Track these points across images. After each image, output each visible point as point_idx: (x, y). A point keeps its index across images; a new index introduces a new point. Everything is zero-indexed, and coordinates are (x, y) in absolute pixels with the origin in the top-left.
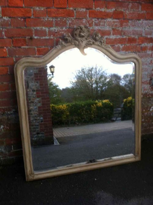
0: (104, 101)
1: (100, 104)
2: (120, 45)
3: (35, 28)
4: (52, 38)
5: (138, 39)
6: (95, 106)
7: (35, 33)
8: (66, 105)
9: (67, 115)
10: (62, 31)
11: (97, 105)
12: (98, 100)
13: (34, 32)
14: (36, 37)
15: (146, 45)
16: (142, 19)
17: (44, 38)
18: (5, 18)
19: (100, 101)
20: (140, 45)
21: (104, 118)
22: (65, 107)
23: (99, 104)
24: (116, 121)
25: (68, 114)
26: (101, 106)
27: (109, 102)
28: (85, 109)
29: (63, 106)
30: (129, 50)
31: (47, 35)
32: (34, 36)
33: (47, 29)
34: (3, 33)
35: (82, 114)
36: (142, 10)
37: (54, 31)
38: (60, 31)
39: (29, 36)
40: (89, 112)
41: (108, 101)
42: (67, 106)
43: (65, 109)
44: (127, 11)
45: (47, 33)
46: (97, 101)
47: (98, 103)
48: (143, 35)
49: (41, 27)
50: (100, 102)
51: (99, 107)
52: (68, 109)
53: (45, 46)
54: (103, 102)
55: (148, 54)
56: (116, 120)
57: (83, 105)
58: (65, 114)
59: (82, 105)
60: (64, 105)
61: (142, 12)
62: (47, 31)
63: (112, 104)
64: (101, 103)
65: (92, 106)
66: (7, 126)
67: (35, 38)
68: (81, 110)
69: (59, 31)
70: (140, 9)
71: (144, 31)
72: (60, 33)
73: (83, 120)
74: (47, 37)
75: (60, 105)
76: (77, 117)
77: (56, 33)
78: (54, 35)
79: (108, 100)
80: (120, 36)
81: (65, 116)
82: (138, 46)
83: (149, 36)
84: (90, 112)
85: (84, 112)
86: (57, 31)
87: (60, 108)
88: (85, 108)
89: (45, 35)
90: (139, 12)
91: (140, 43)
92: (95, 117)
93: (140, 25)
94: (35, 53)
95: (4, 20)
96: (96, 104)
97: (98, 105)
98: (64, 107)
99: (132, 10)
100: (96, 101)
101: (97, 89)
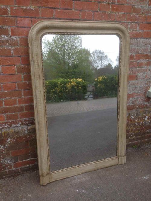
5: (135, 56)
6: (70, 84)
15: (142, 61)
18: (14, 37)
20: (137, 61)
24: (88, 99)
26: (76, 85)
27: (83, 81)
34: (12, 51)
55: (144, 70)
65: (67, 84)
66: (14, 139)
70: (138, 29)
82: (135, 62)
83: (145, 53)
84: (66, 90)
90: (137, 32)
91: (137, 59)
95: (13, 39)
97: (73, 84)
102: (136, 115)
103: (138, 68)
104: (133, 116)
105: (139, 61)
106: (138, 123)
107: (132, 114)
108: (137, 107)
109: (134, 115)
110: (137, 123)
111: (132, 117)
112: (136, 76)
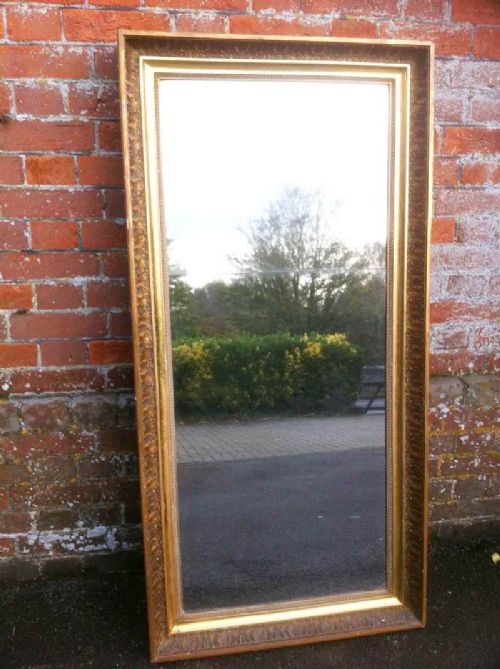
0: (331, 339)
1: (314, 348)
3: (18, 81)
4: (86, 120)
5: (444, 136)
6: (298, 354)
7: (17, 102)
8: (203, 344)
9: (203, 379)
11: (306, 350)
12: (309, 335)
13: (12, 97)
14: (20, 117)
15: (480, 159)
16: (458, 54)
17: (52, 118)
19: (319, 336)
20: (454, 158)
21: (328, 397)
22: (200, 352)
23: (311, 349)
24: (369, 412)
25: (210, 377)
26: (320, 356)
27: (347, 343)
28: (263, 363)
29: (191, 346)
31: (66, 110)
32: (13, 110)
33: (64, 88)
35: (255, 380)
36: (456, 18)
37: (91, 93)
40: (277, 375)
41: (342, 340)
42: (204, 348)
43: (199, 359)
44: (391, 21)
45: (66, 102)
46: (306, 338)
47: (309, 343)
48: (466, 118)
49: (39, 79)
50: (317, 341)
51: (311, 359)
52: (208, 359)
53: (57, 150)
54: (325, 342)
56: (369, 408)
57: (258, 349)
58: (197, 376)
59: (254, 350)
60: (195, 344)
61: (458, 28)
62: (65, 95)
63: (354, 351)
64: (319, 344)
65: (287, 352)
67: (17, 121)
68: (251, 365)
69: (110, 94)
70: (447, 17)
71: (466, 103)
73: (257, 403)
74: (66, 118)
75: (182, 344)
76: (237, 390)
77: (100, 100)
78: (92, 110)
79: (344, 337)
81: (198, 386)
82: (444, 163)
84: (282, 374)
85: (261, 372)
86: (104, 93)
87: (182, 354)
88: (263, 359)
89: (59, 110)
90: (443, 29)
91: (454, 151)
92: (295, 395)
93: (451, 81)
94: (22, 176)
96: (303, 346)
97: (309, 353)
98: (195, 354)
99: (412, 18)
100: (303, 335)
101: (313, 292)
102: (462, 402)
103: (461, 188)
104: (443, 401)
105: (465, 160)
106: (475, 437)
107: (442, 396)
108: (471, 365)
109: (448, 400)
110: (467, 437)
111: (440, 406)
112: (457, 227)
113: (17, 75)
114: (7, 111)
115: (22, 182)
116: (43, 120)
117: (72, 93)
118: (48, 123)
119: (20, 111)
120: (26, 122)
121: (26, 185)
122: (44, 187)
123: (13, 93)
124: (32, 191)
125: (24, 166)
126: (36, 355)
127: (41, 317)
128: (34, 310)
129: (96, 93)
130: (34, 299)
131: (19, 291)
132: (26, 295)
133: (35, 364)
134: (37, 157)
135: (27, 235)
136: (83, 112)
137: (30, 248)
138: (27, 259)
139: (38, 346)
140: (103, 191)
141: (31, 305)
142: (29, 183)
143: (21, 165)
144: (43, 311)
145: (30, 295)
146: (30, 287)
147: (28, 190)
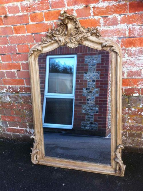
2: (117, 15)
3: (8, 5)
4: (26, 14)
7: (9, 11)
10: (35, 5)
13: (7, 10)
14: (10, 15)
17: (17, 14)
30: (134, 22)
31: (20, 11)
32: (8, 13)
33: (19, 5)
37: (26, 5)
38: (33, 5)
39: (3, 14)
45: (20, 9)
49: (13, 3)
53: (20, 24)
62: (20, 7)
67: (9, 17)
69: (31, 5)
72: (33, 6)
74: (21, 14)
77: (29, 7)
78: (27, 10)
80: (115, 2)
86: (29, 5)
89: (19, 12)
94: (13, 32)
113: (7, 3)
114: (6, 14)
115: (13, 34)
116: (15, 15)
117: (21, 6)
118: (17, 16)
119: (10, 13)
120: (11, 17)
121: (14, 35)
122: (19, 35)
123: (7, 8)
124: (16, 36)
125: (13, 29)
126: (24, 82)
127: (24, 72)
128: (22, 70)
129: (27, 5)
130: (21, 67)
131: (17, 65)
132: (19, 66)
133: (24, 85)
134: (16, 26)
135: (17, 49)
136: (25, 11)
137: (18, 52)
138: (18, 56)
139: (24, 80)
140: (33, 35)
141: (21, 69)
142: (15, 34)
143: (12, 29)
144: (24, 70)
145: (20, 66)
146: (20, 63)
147: (15, 36)
